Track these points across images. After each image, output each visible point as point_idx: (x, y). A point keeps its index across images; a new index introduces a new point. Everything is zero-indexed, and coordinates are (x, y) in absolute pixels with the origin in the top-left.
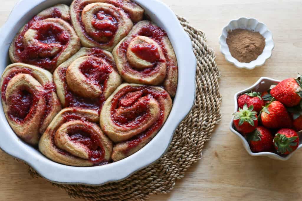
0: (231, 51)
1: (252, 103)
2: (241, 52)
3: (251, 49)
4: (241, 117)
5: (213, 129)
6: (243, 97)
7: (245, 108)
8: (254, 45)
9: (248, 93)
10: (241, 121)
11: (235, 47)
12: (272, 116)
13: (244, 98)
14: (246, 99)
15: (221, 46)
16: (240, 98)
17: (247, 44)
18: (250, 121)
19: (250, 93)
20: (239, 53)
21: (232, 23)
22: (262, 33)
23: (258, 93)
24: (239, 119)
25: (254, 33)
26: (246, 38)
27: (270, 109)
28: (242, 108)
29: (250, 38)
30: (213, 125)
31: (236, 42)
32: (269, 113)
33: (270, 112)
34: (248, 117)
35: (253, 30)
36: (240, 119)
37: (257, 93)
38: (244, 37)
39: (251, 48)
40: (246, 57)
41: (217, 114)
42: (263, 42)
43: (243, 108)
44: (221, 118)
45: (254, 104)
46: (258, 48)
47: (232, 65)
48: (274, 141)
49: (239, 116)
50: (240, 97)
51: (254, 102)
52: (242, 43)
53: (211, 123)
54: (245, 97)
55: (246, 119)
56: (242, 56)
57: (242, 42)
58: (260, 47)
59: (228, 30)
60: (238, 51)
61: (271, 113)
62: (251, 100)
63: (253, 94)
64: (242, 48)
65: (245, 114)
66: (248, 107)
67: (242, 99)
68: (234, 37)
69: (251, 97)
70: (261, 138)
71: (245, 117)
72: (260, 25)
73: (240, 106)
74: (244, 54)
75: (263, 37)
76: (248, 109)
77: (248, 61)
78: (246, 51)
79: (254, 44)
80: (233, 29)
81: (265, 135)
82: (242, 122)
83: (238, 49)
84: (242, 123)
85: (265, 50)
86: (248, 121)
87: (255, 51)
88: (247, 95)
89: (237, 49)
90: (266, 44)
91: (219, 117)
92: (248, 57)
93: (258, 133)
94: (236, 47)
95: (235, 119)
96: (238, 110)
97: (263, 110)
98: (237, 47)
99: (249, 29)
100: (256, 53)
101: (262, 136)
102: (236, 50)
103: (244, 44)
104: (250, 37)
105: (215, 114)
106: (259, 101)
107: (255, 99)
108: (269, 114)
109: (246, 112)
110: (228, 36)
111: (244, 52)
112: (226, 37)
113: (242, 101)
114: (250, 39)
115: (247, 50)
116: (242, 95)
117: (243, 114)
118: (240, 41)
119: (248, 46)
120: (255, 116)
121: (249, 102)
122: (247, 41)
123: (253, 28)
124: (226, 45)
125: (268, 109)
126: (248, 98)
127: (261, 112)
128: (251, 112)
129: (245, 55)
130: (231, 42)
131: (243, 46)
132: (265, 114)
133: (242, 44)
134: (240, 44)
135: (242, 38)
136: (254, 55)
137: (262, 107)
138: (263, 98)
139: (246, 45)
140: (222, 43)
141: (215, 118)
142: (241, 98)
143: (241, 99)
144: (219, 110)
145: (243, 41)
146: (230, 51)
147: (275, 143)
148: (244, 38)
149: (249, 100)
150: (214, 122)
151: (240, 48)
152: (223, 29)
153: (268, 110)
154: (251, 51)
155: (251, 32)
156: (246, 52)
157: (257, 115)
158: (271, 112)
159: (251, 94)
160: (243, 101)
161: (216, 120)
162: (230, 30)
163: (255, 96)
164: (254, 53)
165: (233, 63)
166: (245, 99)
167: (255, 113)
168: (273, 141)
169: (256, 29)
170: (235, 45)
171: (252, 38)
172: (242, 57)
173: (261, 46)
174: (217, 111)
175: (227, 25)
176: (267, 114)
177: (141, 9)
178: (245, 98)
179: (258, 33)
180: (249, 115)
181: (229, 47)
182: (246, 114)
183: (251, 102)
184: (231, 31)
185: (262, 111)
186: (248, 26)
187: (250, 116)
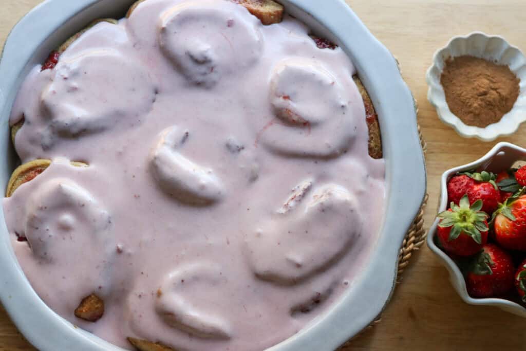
0: (448, 99)
1: (479, 195)
2: (469, 104)
3: (491, 99)
4: (456, 222)
5: (407, 262)
6: (459, 180)
7: (464, 204)
8: (497, 92)
9: (472, 173)
10: (455, 230)
11: (459, 92)
12: (519, 225)
13: (463, 183)
14: (467, 186)
15: (430, 89)
16: (454, 182)
17: (484, 90)
18: (474, 233)
19: (474, 174)
20: (466, 105)
21: (456, 42)
22: (513, 67)
23: (492, 174)
24: (450, 227)
25: (497, 66)
26: (481, 76)
27: (517, 211)
28: (457, 203)
29: (489, 76)
30: (408, 252)
31: (462, 84)
32: (513, 218)
33: (516, 217)
34: (469, 224)
35: (496, 61)
36: (453, 225)
37: (490, 174)
38: (478, 73)
39: (490, 97)
40: (478, 115)
41: (417, 231)
42: (515, 88)
43: (460, 205)
44: (424, 239)
45: (483, 197)
46: (504, 99)
47: (451, 129)
48: (520, 277)
49: (450, 220)
50: (453, 180)
51: (483, 192)
52: (473, 86)
53: (404, 249)
54: (466, 181)
55: (467, 228)
56: (471, 112)
57: (473, 84)
58: (509, 97)
59: (446, 56)
60: (464, 103)
61: (517, 219)
62: (476, 188)
63: (482, 177)
64: (472, 97)
65: (464, 218)
66: (471, 204)
67: (458, 186)
68: (457, 72)
69: (477, 183)
70: (492, 270)
71: (464, 224)
72: (512, 52)
73: (454, 198)
74: (476, 108)
75: (515, 77)
76: (471, 207)
77: (483, 124)
78: (480, 102)
79: (498, 90)
80: (456, 55)
81: (500, 264)
82: (457, 233)
83: (463, 96)
84: (457, 236)
85: (517, 104)
86: (470, 233)
87: (498, 104)
88: (468, 177)
89: (462, 98)
90: (520, 91)
91: (422, 235)
92: (483, 116)
93: (486, 258)
94: (461, 94)
95: (442, 226)
96: (448, 207)
97: (500, 210)
98: (462, 92)
99: (487, 57)
100: (500, 110)
101: (494, 264)
102: (460, 100)
103: (478, 88)
104: (489, 74)
105: (413, 230)
106: (493, 191)
107: (484, 187)
108: (514, 222)
109: (465, 213)
110: (444, 70)
111: (475, 105)
112: (442, 71)
113: (457, 188)
114: (490, 78)
115: (482, 100)
116: (459, 175)
117: (460, 216)
118: (468, 82)
119: (485, 94)
120: (483, 222)
121: (471, 193)
122: (483, 83)
123: (497, 57)
124: (440, 88)
125: (512, 210)
126: (471, 184)
127: (494, 214)
128: (476, 214)
129: (477, 112)
130: (451, 81)
131: (475, 92)
132: (504, 219)
133: (473, 89)
134: (469, 88)
135: (473, 75)
136: (495, 113)
137: (499, 205)
138: (500, 185)
139: (482, 90)
140: (433, 83)
141: (413, 239)
142: (457, 181)
143: (456, 185)
144: (421, 221)
145: (475, 81)
146: (447, 101)
147: (521, 283)
148: (478, 76)
149: (472, 188)
150: (411, 246)
151: (468, 96)
152: (436, 53)
153: (512, 213)
154: (490, 104)
155: (490, 64)
156: (479, 105)
157: (488, 220)
158: (519, 218)
159: (477, 177)
160: (459, 189)
161: (414, 242)
162: (450, 57)
163: (485, 180)
164: (497, 109)
165: (454, 126)
166: (463, 185)
167: (483, 216)
168: (518, 279)
169: (502, 58)
170: (459, 88)
171: (492, 77)
172: (471, 115)
173: (510, 94)
174: (418, 224)
175: (446, 45)
176: (510, 220)
177: (277, 6)
178: (465, 184)
179: (505, 68)
180: (472, 219)
181: (446, 92)
182: (467, 217)
183: (477, 193)
184: (452, 59)
185: (498, 214)
186: (487, 51)
187: (474, 223)
